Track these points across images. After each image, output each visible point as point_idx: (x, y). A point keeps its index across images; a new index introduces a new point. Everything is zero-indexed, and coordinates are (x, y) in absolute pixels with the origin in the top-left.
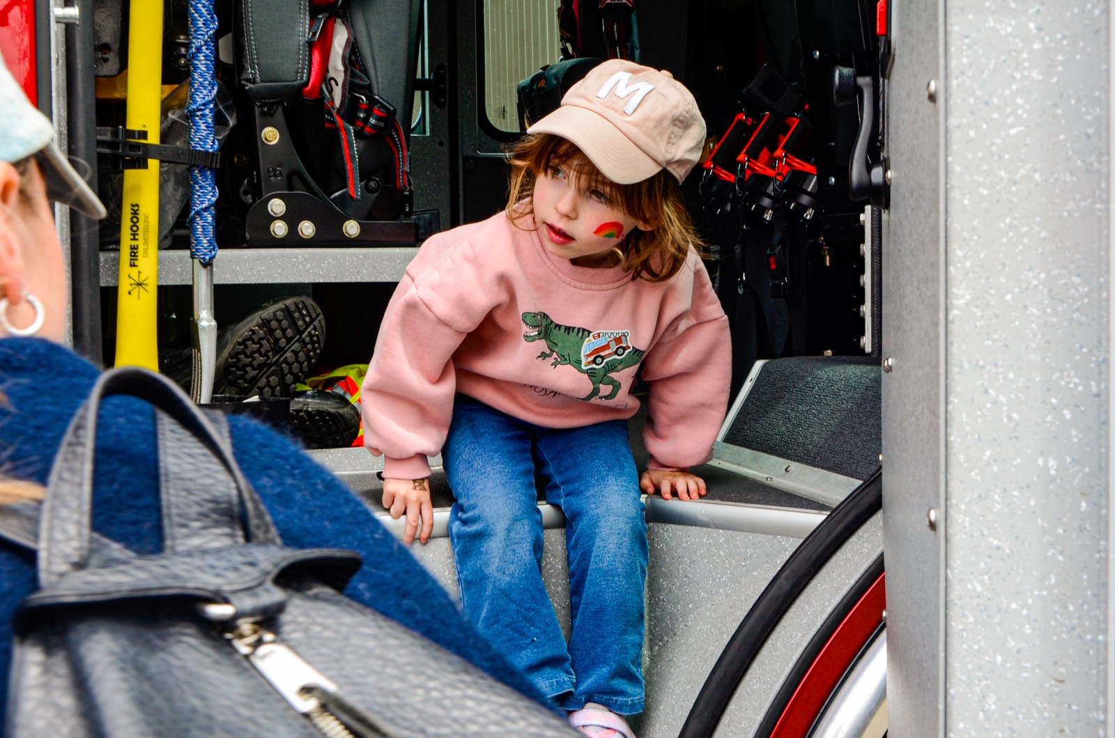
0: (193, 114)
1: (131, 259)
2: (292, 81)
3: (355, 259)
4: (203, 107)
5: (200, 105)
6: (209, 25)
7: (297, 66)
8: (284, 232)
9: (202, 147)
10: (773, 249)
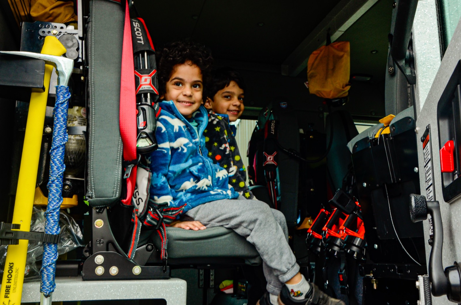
0: (47, 214)
1: (6, 294)
2: (111, 197)
3: (136, 287)
4: (53, 211)
5: (51, 210)
6: (60, 169)
7: (113, 190)
8: (102, 272)
9: (50, 232)
10: (341, 271)
